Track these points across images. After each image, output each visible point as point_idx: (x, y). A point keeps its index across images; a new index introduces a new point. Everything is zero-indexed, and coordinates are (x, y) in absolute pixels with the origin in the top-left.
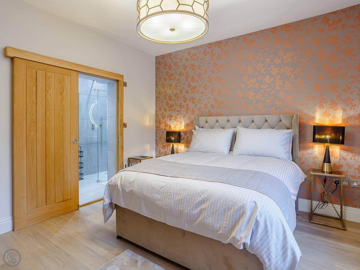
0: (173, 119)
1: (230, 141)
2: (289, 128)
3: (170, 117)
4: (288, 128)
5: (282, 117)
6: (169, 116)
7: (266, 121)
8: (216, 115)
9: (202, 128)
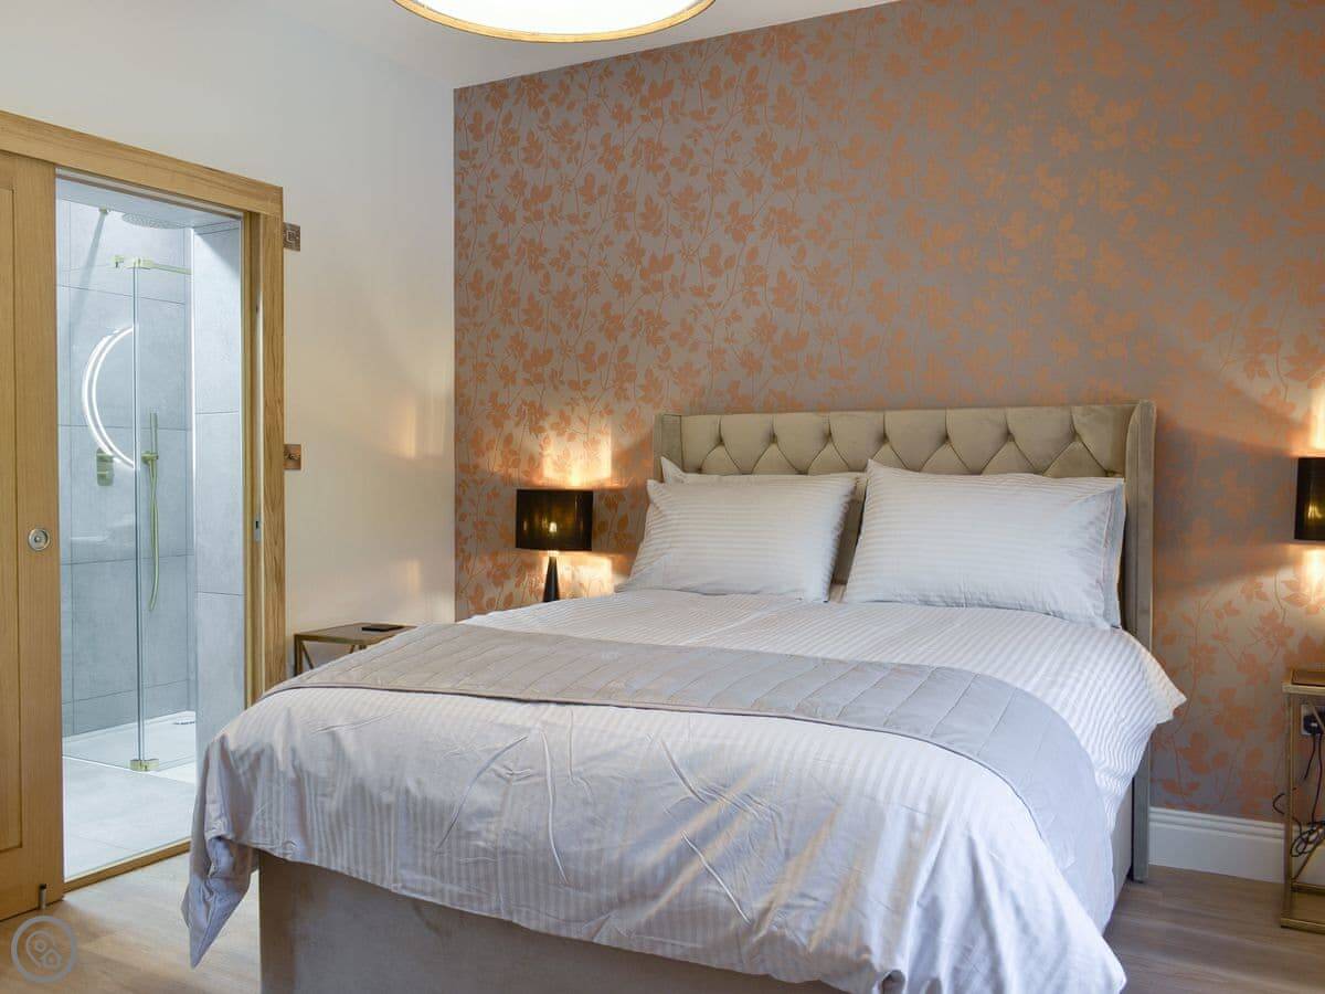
0: (546, 424)
1: (834, 536)
2: (1113, 469)
3: (535, 418)
4: (1107, 473)
5: (1079, 416)
6: (527, 408)
7: (1008, 436)
8: (768, 409)
9: (699, 470)
